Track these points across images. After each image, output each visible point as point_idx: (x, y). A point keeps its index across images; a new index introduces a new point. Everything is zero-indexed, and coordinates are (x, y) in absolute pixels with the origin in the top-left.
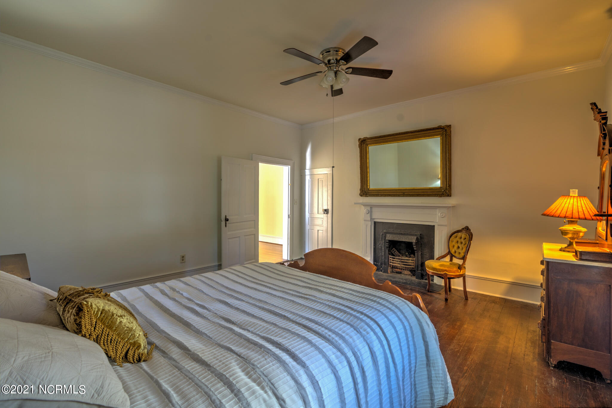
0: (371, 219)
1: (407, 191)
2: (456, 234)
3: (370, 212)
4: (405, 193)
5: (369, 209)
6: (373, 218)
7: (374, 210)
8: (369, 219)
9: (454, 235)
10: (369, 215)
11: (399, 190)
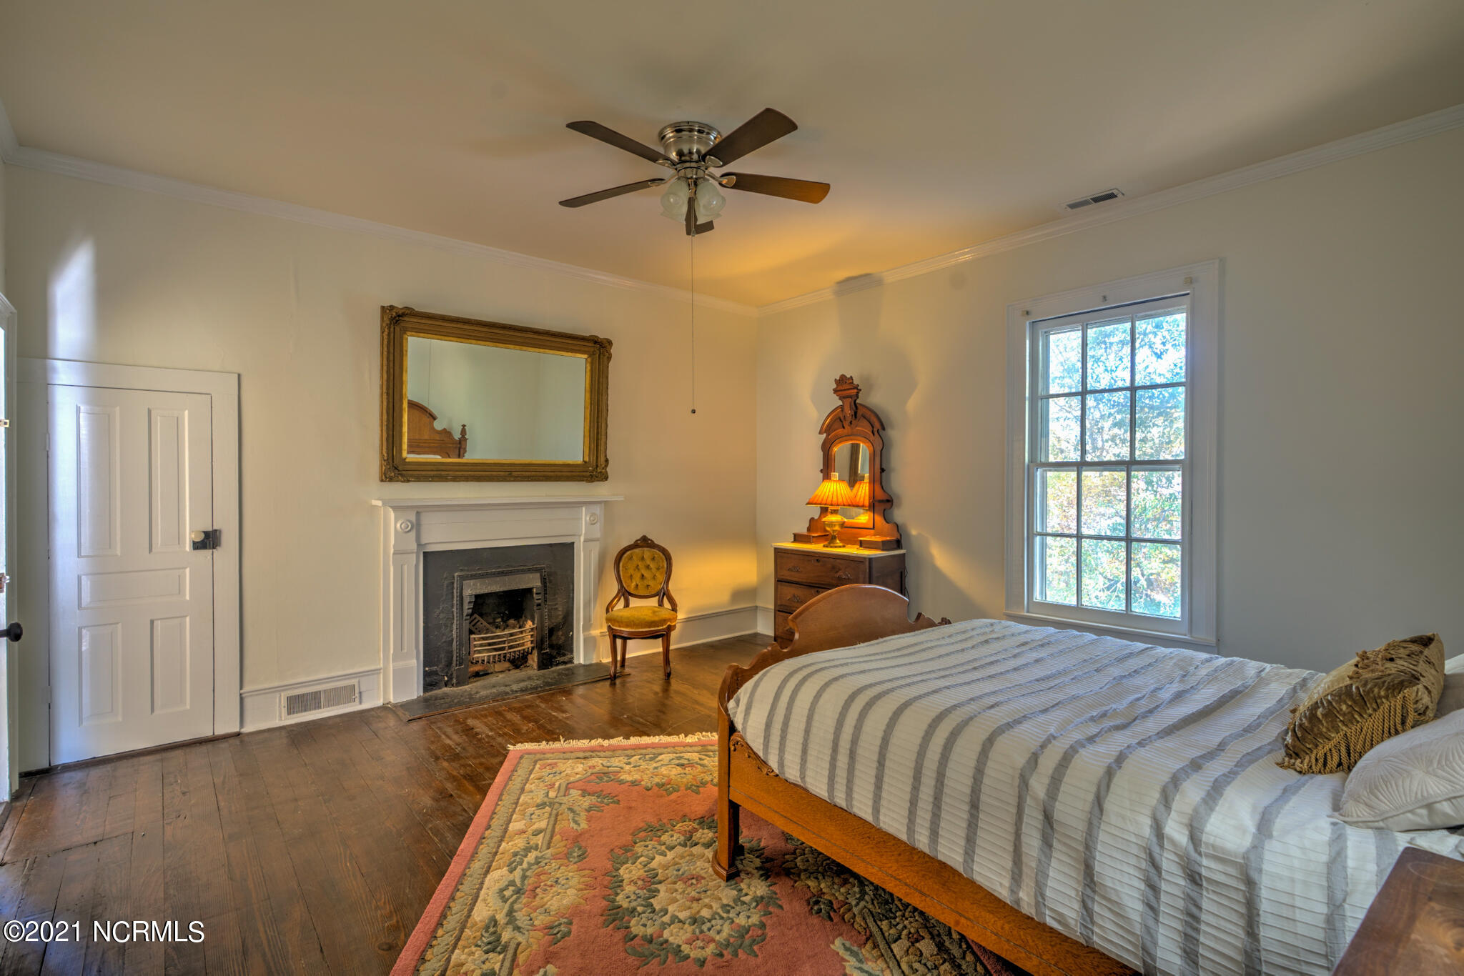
0: (419, 545)
1: (518, 468)
2: (628, 553)
3: (417, 527)
4: (514, 474)
5: (413, 519)
6: (424, 541)
7: (427, 519)
8: (414, 546)
9: (625, 555)
10: (413, 534)
11: (495, 464)
